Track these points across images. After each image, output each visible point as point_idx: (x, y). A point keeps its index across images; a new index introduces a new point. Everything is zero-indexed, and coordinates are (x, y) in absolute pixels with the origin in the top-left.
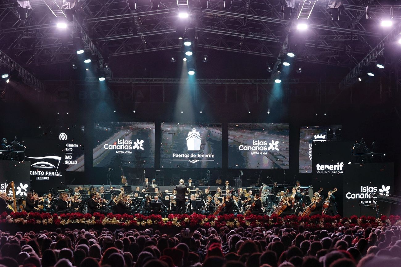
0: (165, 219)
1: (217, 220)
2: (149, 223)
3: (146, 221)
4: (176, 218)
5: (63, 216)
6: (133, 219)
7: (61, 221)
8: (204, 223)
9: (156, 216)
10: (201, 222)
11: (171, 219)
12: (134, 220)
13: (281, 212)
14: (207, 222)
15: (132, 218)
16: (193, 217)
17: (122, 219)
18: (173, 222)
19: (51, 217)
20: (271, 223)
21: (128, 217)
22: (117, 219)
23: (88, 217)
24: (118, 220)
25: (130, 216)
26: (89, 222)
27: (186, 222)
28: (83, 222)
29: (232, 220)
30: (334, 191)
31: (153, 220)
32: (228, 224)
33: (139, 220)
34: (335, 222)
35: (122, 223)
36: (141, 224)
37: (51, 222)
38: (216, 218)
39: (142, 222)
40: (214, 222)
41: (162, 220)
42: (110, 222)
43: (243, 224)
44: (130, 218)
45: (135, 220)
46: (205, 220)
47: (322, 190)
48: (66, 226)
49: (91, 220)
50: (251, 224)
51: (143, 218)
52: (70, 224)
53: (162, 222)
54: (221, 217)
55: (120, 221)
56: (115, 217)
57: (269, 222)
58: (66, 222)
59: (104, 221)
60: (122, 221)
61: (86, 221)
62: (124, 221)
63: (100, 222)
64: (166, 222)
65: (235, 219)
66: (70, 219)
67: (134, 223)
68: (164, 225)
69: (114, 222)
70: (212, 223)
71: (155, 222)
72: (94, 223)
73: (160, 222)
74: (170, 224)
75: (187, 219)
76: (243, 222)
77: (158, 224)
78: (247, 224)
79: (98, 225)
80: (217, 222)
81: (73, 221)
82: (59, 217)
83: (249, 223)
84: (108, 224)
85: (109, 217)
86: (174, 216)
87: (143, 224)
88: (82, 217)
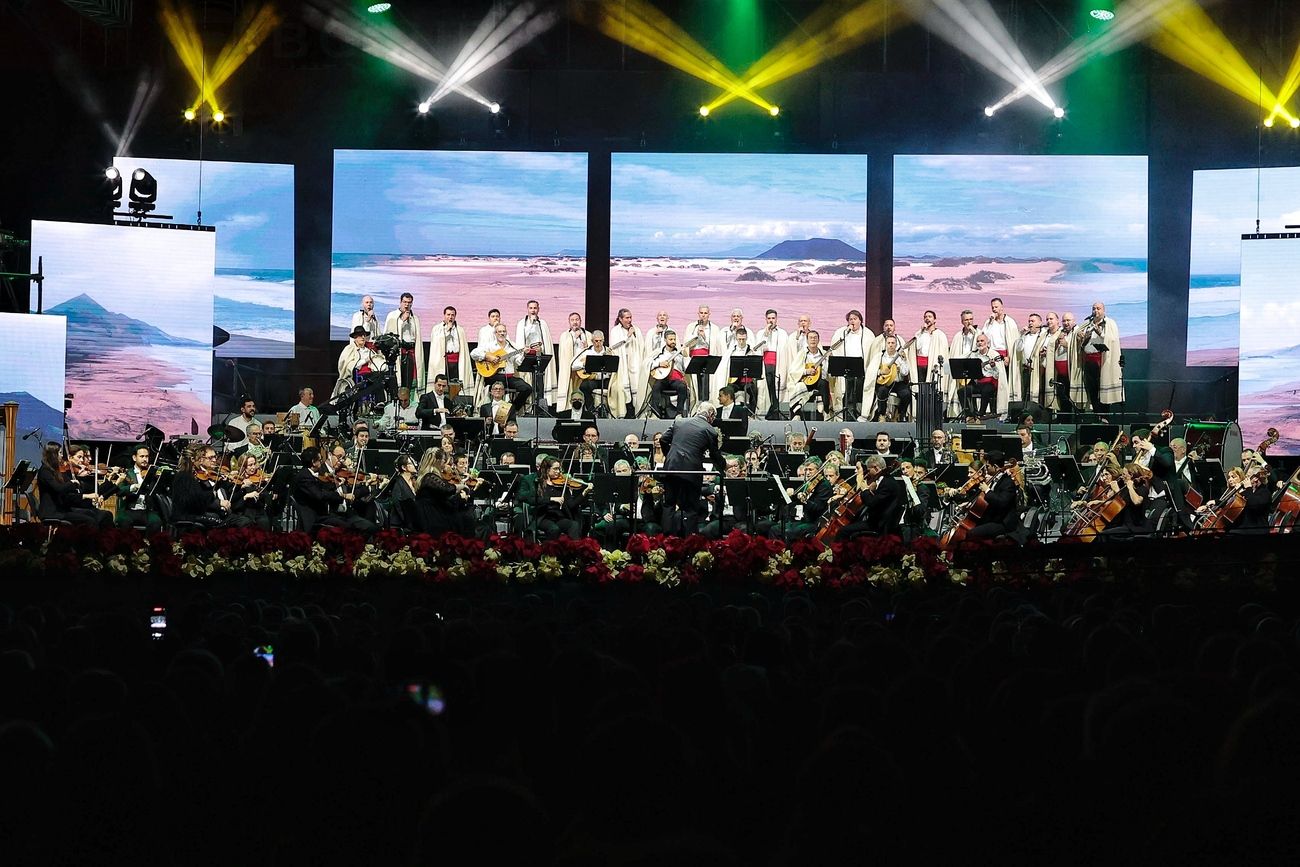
0: (615, 556)
1: (830, 559)
2: (547, 570)
3: (536, 565)
4: (661, 550)
5: (192, 541)
6: (483, 554)
7: (184, 561)
8: (776, 571)
10: (765, 566)
11: (639, 556)
12: (485, 558)
14: (787, 567)
15: (477, 552)
16: (730, 547)
18: (648, 568)
19: (144, 545)
20: (1053, 576)
21: (460, 544)
22: (416, 553)
23: (295, 545)
24: (420, 560)
25: (466, 542)
26: (300, 566)
27: (701, 568)
28: (276, 566)
29: (893, 560)
31: (564, 561)
32: (875, 578)
33: (505, 560)
35: (436, 569)
36: (513, 575)
37: (142, 565)
38: (827, 554)
39: (519, 566)
40: (816, 569)
41: (602, 557)
42: (384, 565)
43: (937, 577)
44: (470, 552)
45: (490, 561)
46: (779, 558)
48: (203, 581)
49: (309, 557)
50: (970, 578)
51: (521, 553)
52: (219, 570)
53: (604, 565)
54: (845, 549)
55: (429, 563)
56: (407, 547)
57: (1048, 567)
58: (204, 567)
59: (362, 560)
60: (437, 564)
61: (288, 563)
62: (446, 562)
63: (348, 568)
64: (618, 565)
65: (906, 557)
66: (222, 555)
67: (484, 573)
68: (609, 579)
69: (404, 567)
70: (811, 573)
71: (572, 566)
72: (319, 571)
73: (592, 565)
74: (633, 577)
75: (706, 554)
76: (938, 567)
77: (585, 574)
78: (956, 578)
79: (338, 578)
80: (830, 570)
81: (236, 563)
82: (176, 547)
83: (965, 573)
84: (377, 574)
85: (383, 547)
86: (651, 541)
87: (524, 574)
88: (273, 545)
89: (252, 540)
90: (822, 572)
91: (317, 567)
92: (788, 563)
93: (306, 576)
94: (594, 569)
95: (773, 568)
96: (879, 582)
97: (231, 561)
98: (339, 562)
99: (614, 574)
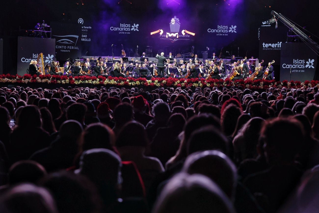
0: (149, 81)
1: (186, 82)
2: (137, 83)
3: (135, 82)
4: (157, 80)
5: (76, 78)
6: (126, 81)
7: (75, 81)
8: (177, 84)
9: (143, 79)
11: (153, 81)
13: (233, 77)
14: (179, 83)
16: (169, 80)
17: (118, 80)
18: (155, 83)
19: (68, 79)
20: (224, 85)
21: (122, 79)
22: (115, 80)
23: (94, 79)
24: (115, 82)
25: (123, 79)
26: (95, 82)
27: (164, 83)
28: (90, 82)
29: (197, 82)
30: (273, 63)
31: (140, 82)
32: (194, 85)
33: (130, 81)
34: (271, 85)
35: (118, 83)
36: (131, 84)
37: (68, 82)
38: (186, 81)
39: (133, 83)
40: (184, 84)
41: (147, 81)
42: (109, 82)
43: (205, 86)
45: (127, 82)
47: (263, 62)
48: (78, 85)
49: (96, 80)
50: (211, 86)
51: (133, 80)
52: (81, 84)
53: (147, 83)
54: (189, 80)
55: (117, 82)
56: (113, 79)
57: (224, 84)
58: (78, 82)
59: (106, 81)
60: (118, 82)
61: (93, 82)
62: (120, 82)
65: (199, 82)
66: (81, 80)
67: (126, 84)
69: (113, 83)
71: (142, 83)
72: (98, 83)
74: (152, 85)
75: (165, 81)
76: (205, 83)
77: (144, 84)
79: (101, 85)
80: (186, 84)
81: (84, 82)
82: (74, 79)
83: (209, 84)
84: (108, 84)
85: (109, 79)
86: (155, 78)
88: (90, 79)
92: (179, 82)
93: (96, 84)
94: (145, 83)
95: (176, 83)
98: (102, 82)
99: (149, 84)
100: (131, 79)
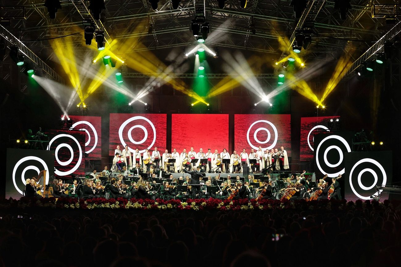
0: (184, 203)
1: (232, 204)
2: (169, 207)
3: (167, 206)
4: (194, 202)
5: (88, 201)
6: (154, 203)
7: (87, 205)
8: (220, 207)
9: (176, 201)
10: (218, 205)
11: (190, 204)
12: (155, 204)
14: (223, 206)
16: (210, 201)
18: (192, 206)
19: (78, 202)
21: (149, 201)
22: (139, 203)
23: (112, 201)
24: (140, 205)
25: (151, 201)
26: (113, 206)
27: (203, 206)
28: (108, 206)
29: (246, 204)
31: (173, 205)
32: (242, 208)
33: (160, 204)
34: (341, 206)
35: (144, 207)
36: (161, 208)
37: (78, 206)
38: (232, 203)
39: (163, 206)
40: (229, 206)
41: (181, 204)
42: (132, 206)
43: (256, 208)
44: (152, 203)
46: (221, 204)
48: (92, 210)
49: (115, 204)
50: (264, 208)
51: (163, 203)
52: (95, 207)
53: (182, 206)
54: (236, 202)
55: (142, 205)
56: (137, 202)
57: (281, 206)
58: (92, 207)
59: (127, 205)
60: (144, 206)
61: (111, 206)
62: (146, 205)
63: (124, 207)
64: (185, 206)
65: (249, 203)
66: (96, 204)
67: (155, 207)
68: (183, 209)
69: (137, 206)
70: (228, 207)
72: (118, 207)
73: (179, 206)
74: (188, 208)
75: (205, 203)
76: (256, 205)
77: (178, 208)
78: (260, 208)
79: (122, 209)
80: (232, 206)
81: (99, 206)
82: (85, 202)
83: (262, 207)
84: (131, 208)
85: (132, 202)
86: (192, 200)
87: (164, 208)
88: (107, 201)
89: (103, 200)
90: (230, 207)
91: (117, 206)
93: (115, 209)
95: (219, 206)
96: (243, 209)
97: (98, 205)
98: (122, 205)
99: (184, 208)
100: (161, 201)
